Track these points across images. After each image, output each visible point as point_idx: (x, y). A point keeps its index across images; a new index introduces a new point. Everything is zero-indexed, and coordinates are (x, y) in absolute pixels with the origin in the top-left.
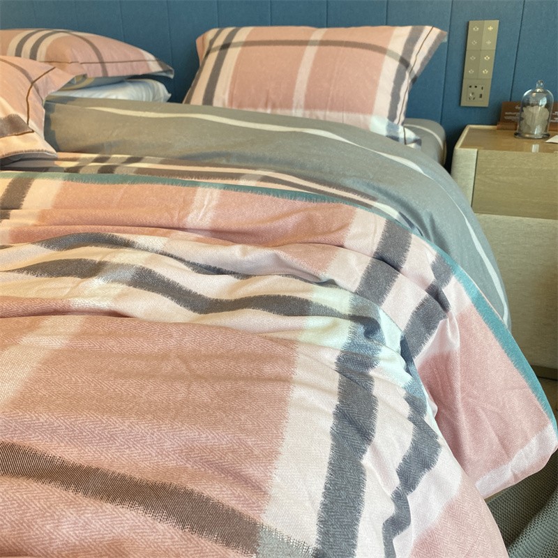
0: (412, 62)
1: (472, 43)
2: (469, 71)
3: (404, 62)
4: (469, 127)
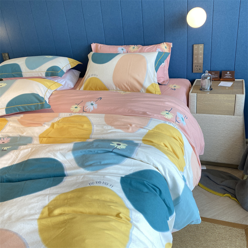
1: (195, 52)
2: (195, 61)
4: (197, 80)
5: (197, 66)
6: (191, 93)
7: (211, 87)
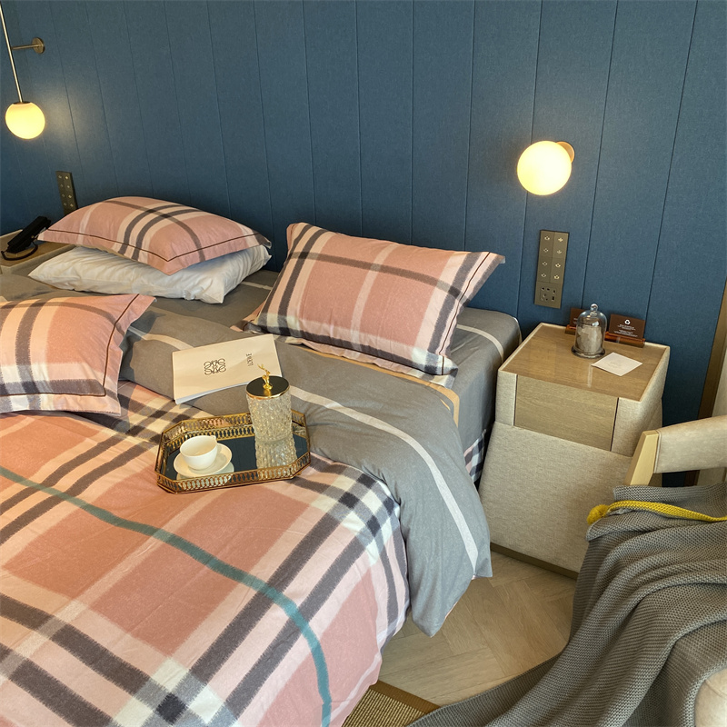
0: (463, 290)
1: (544, 250)
2: (542, 275)
3: (454, 292)
4: (542, 324)
5: (546, 289)
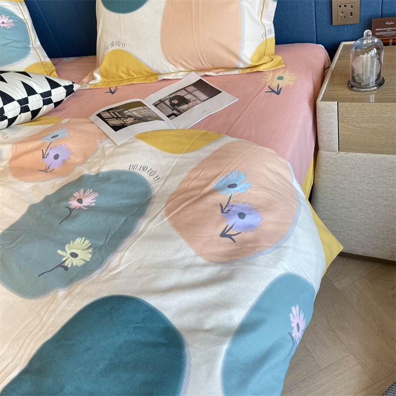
4: (343, 43)
5: (343, 6)
6: (321, 100)
7: (379, 76)
